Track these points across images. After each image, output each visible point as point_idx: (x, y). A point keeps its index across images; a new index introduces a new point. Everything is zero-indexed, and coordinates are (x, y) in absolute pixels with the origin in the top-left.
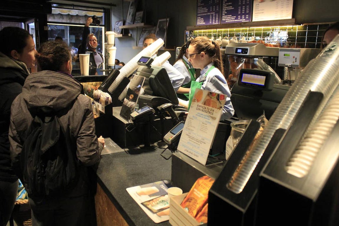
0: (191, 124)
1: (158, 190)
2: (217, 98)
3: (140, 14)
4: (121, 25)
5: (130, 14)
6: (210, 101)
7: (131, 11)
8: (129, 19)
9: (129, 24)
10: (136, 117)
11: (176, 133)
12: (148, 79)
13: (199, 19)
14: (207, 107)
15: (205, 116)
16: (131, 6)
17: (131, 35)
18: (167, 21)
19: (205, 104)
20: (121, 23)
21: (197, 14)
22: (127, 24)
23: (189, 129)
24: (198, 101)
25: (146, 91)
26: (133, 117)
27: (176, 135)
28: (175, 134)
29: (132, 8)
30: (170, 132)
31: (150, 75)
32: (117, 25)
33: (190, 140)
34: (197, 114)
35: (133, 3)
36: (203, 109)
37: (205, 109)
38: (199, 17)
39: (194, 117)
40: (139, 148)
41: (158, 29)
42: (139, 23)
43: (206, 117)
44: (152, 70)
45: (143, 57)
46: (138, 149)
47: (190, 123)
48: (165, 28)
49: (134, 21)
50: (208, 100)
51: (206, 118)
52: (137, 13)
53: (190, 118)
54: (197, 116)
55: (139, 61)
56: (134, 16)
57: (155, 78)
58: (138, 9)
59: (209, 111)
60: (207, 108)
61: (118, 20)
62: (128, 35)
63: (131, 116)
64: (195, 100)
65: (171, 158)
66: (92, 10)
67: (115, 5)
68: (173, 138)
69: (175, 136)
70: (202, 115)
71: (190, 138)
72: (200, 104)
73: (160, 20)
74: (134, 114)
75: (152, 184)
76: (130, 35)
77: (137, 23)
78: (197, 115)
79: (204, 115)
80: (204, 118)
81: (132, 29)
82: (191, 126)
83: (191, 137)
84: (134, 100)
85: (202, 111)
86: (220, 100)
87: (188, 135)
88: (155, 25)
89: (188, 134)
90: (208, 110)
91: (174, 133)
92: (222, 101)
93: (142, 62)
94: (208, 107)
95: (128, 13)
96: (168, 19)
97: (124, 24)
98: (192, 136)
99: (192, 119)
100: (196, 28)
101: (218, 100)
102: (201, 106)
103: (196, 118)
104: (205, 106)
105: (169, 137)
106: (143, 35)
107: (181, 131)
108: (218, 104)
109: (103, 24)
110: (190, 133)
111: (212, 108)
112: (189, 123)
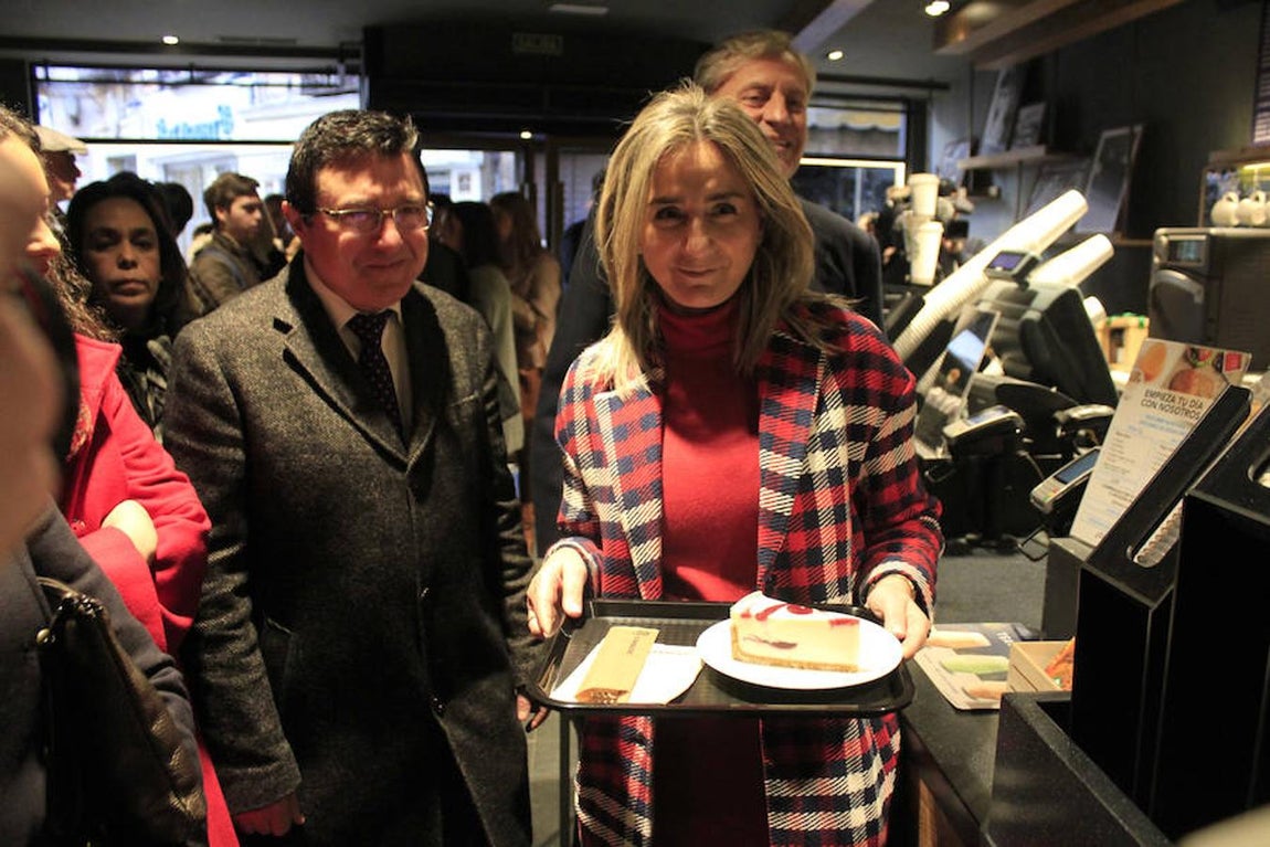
0: (1122, 453)
1: (986, 643)
2: (1214, 365)
3: (1033, 114)
4: (961, 156)
5: (996, 114)
6: (1189, 377)
7: (1001, 103)
8: (992, 134)
9: (994, 150)
10: (960, 438)
11: (1071, 480)
12: (1015, 324)
13: (1264, 118)
14: (1178, 395)
15: (1173, 424)
16: (1004, 84)
17: (999, 191)
18: (1132, 135)
19: (1171, 387)
20: (966, 147)
21: (1257, 100)
22: (984, 150)
23: (1115, 469)
24: (1148, 378)
25: (1011, 365)
26: (948, 438)
27: (1069, 485)
28: (1066, 483)
29: (1006, 95)
30: (1055, 477)
31: (1024, 311)
32: (951, 154)
33: (1114, 502)
34: (1144, 419)
35: (1008, 76)
36: (1165, 403)
37: (1172, 404)
38: (1263, 110)
39: (1135, 429)
40: (963, 541)
41: (1097, 168)
42: (1027, 146)
43: (1175, 428)
44: (1033, 295)
45: (1003, 254)
46: (961, 545)
47: (1119, 449)
48: (1125, 160)
49: (1009, 139)
50: (1182, 372)
51: (1174, 432)
52: (1024, 112)
53: (1118, 434)
54: (1142, 426)
55: (991, 266)
56: (1011, 121)
57: (1042, 320)
58: (1026, 97)
59: (1187, 407)
60: (1177, 400)
61: (954, 139)
62: (986, 194)
63: (943, 434)
64: (1139, 374)
65: (1045, 559)
66: (867, 105)
67: (944, 87)
68: (1058, 493)
69: (1065, 487)
70: (1160, 420)
71: (1115, 495)
72: (1155, 386)
73: (1107, 134)
74: (956, 429)
75: (971, 626)
76: (993, 191)
77: (1023, 146)
78: (1142, 422)
79: (1168, 423)
80: (1168, 430)
81: (1004, 171)
82: (1122, 458)
83: (1119, 492)
84: (957, 389)
85: (1162, 408)
86: (1227, 369)
87: (1110, 488)
88: (1089, 152)
89: (1110, 485)
90: (1184, 405)
91: (1065, 479)
92: (1230, 375)
93: (999, 269)
94: (1181, 395)
95: (991, 114)
96: (1138, 129)
97: (974, 152)
98: (1123, 490)
99: (1127, 436)
100: (1248, 155)
101: (1219, 370)
102: (1158, 394)
103: (1141, 432)
104: (1173, 393)
105: (1047, 491)
106: (1042, 190)
107: (1088, 472)
108: (1217, 383)
109: (901, 152)
110: (1117, 482)
111: (1196, 398)
112: (1114, 450)
